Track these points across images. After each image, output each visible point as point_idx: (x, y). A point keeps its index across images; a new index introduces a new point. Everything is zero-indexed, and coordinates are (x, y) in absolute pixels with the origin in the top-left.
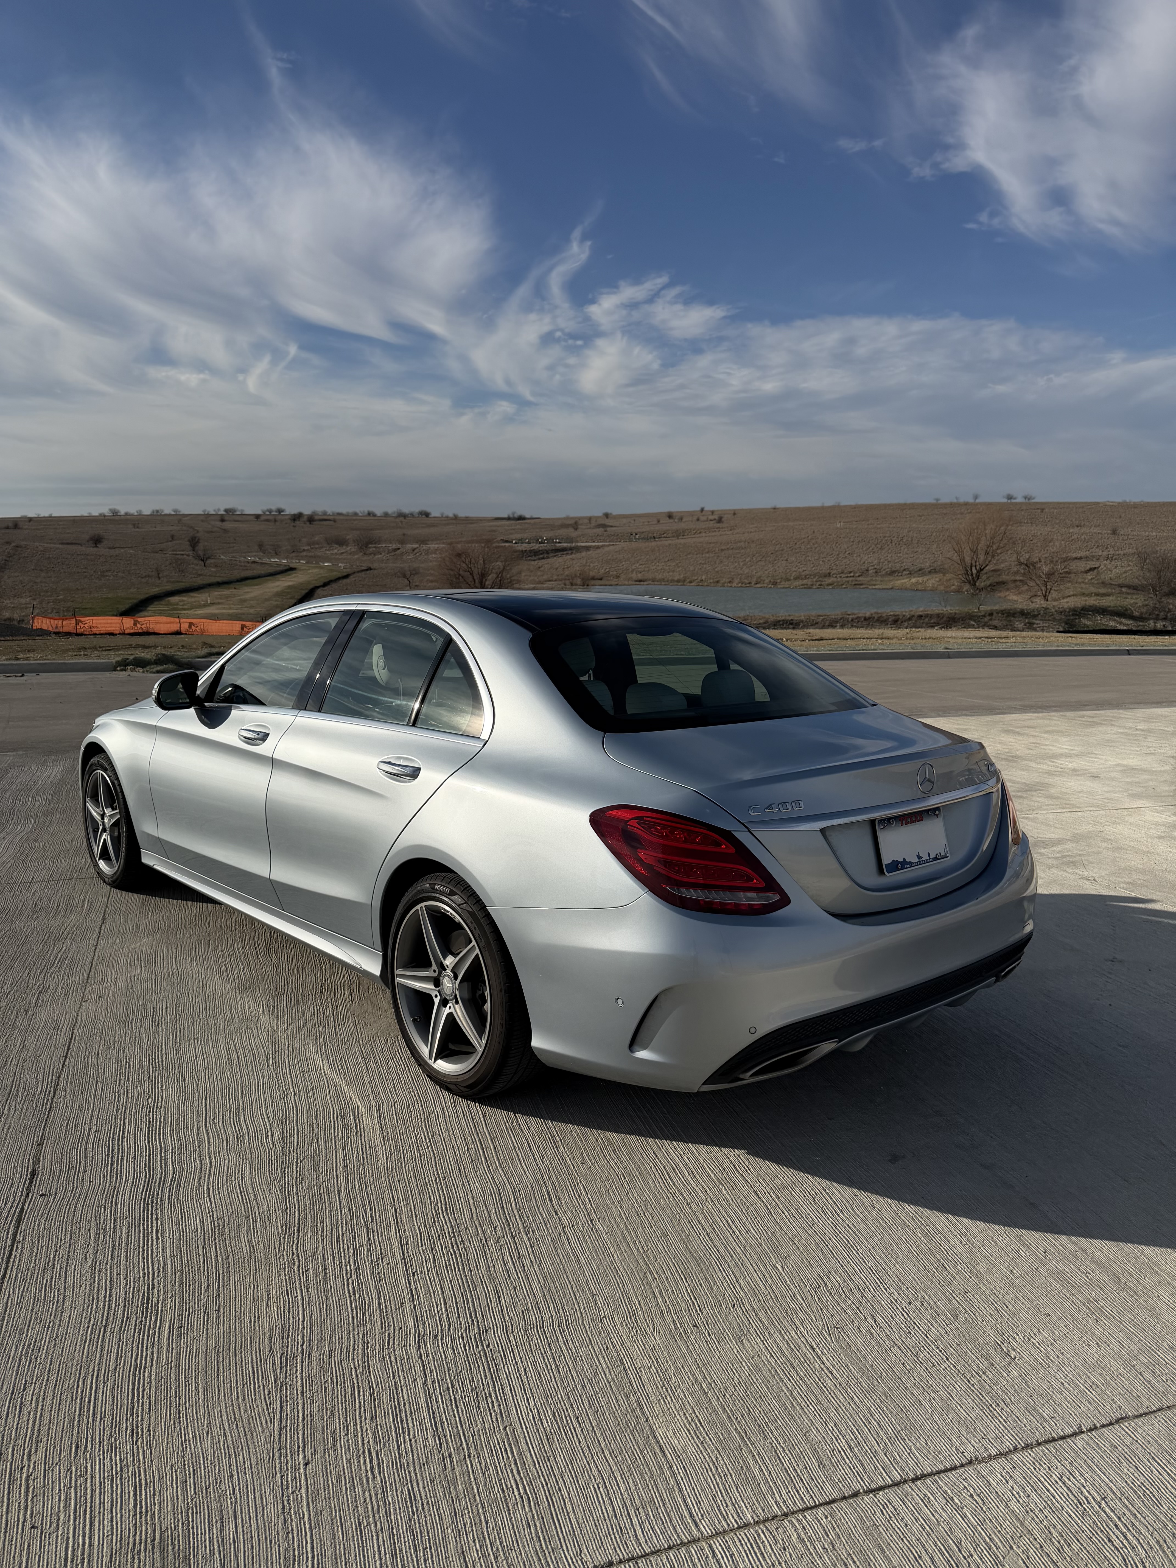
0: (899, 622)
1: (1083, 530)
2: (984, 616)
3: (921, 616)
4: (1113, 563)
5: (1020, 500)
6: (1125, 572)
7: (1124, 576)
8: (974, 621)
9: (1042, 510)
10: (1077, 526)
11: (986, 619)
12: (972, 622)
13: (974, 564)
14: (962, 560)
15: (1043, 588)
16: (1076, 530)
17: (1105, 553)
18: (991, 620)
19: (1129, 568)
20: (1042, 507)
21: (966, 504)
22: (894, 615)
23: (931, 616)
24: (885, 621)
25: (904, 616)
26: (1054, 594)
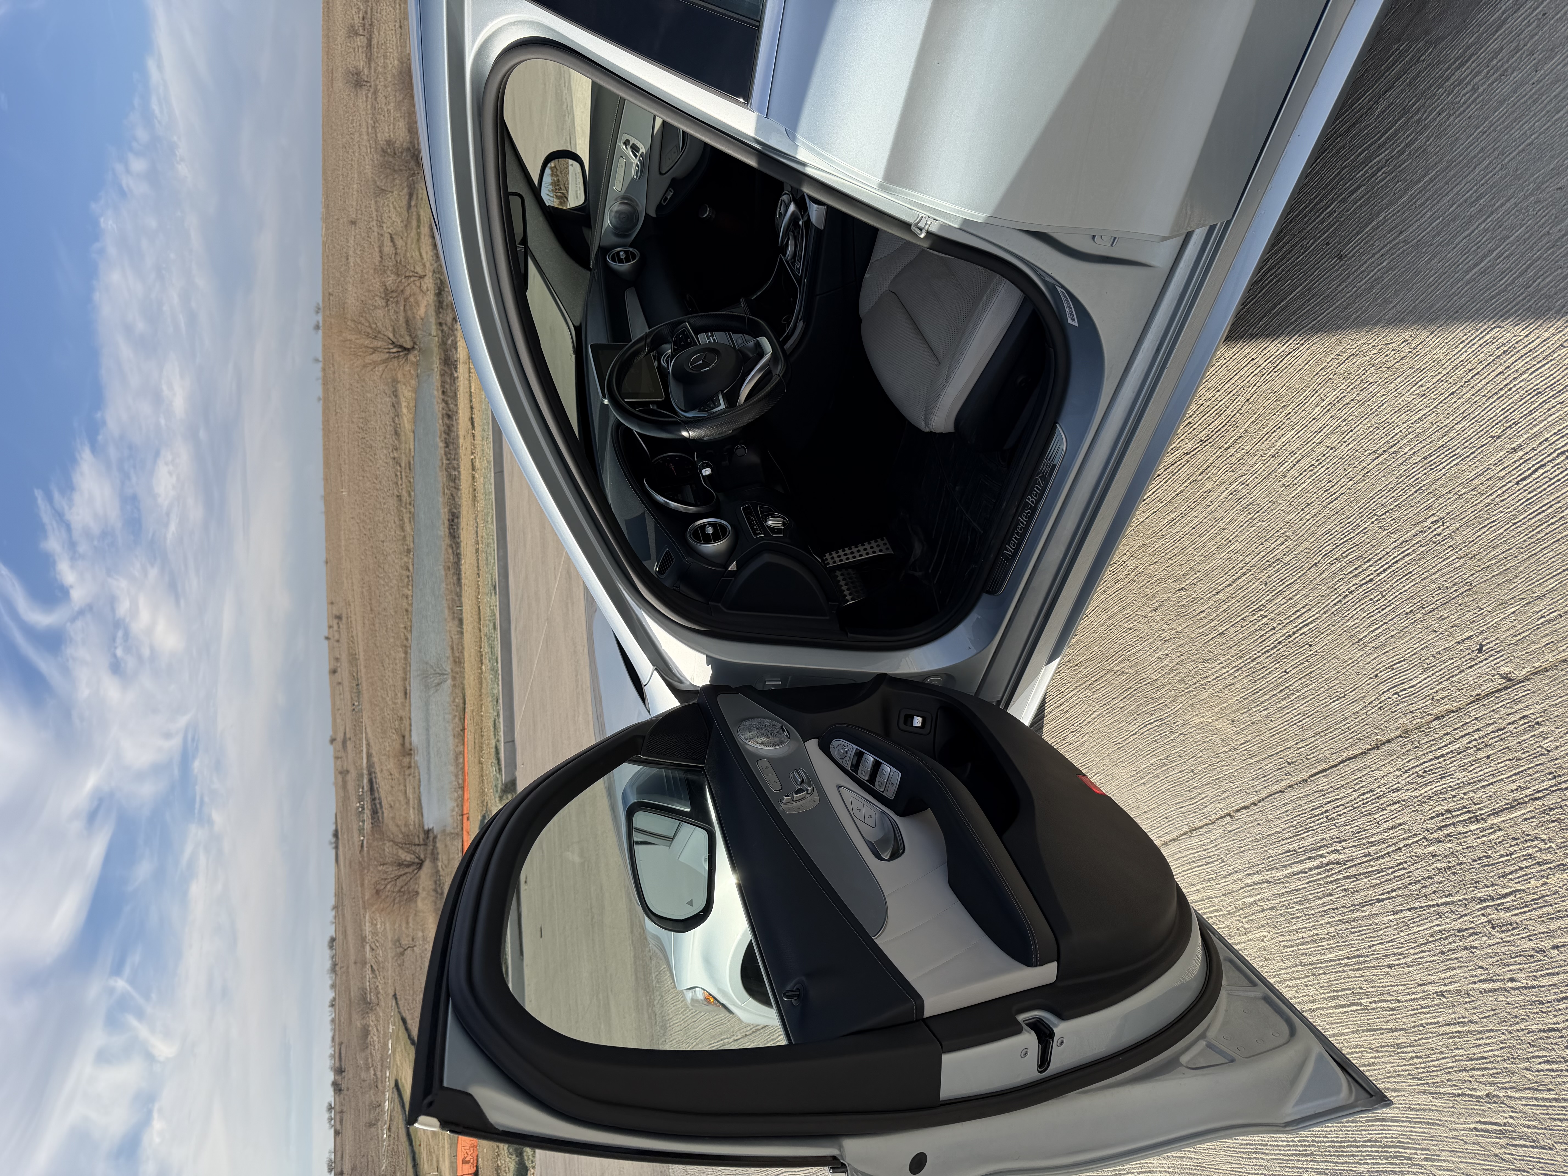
0: (450, 413)
1: (351, 253)
2: (442, 331)
3: (443, 392)
4: (385, 221)
5: (320, 318)
6: (395, 208)
7: (398, 209)
8: (447, 340)
9: (330, 294)
10: (348, 259)
11: (445, 328)
12: (449, 342)
13: (387, 350)
14: (384, 361)
15: (412, 279)
16: (351, 260)
17: (375, 229)
18: (446, 324)
19: (391, 205)
20: (328, 295)
21: (324, 369)
22: (443, 419)
23: (443, 383)
24: (449, 427)
25: (443, 409)
26: (419, 269)
